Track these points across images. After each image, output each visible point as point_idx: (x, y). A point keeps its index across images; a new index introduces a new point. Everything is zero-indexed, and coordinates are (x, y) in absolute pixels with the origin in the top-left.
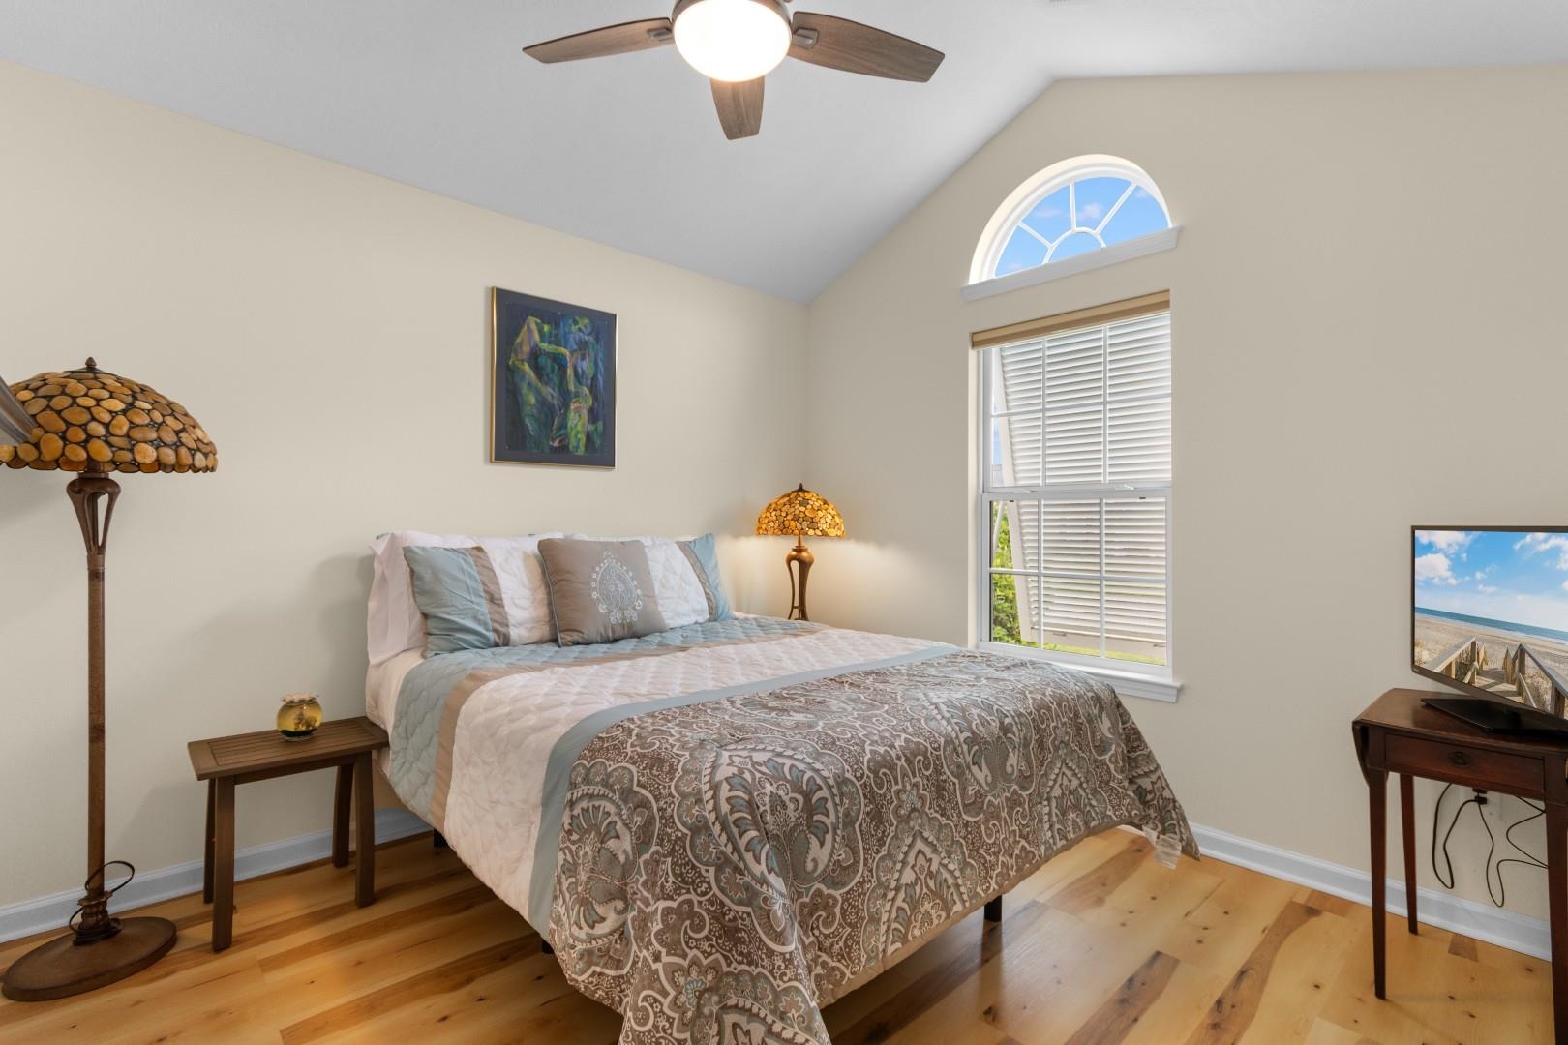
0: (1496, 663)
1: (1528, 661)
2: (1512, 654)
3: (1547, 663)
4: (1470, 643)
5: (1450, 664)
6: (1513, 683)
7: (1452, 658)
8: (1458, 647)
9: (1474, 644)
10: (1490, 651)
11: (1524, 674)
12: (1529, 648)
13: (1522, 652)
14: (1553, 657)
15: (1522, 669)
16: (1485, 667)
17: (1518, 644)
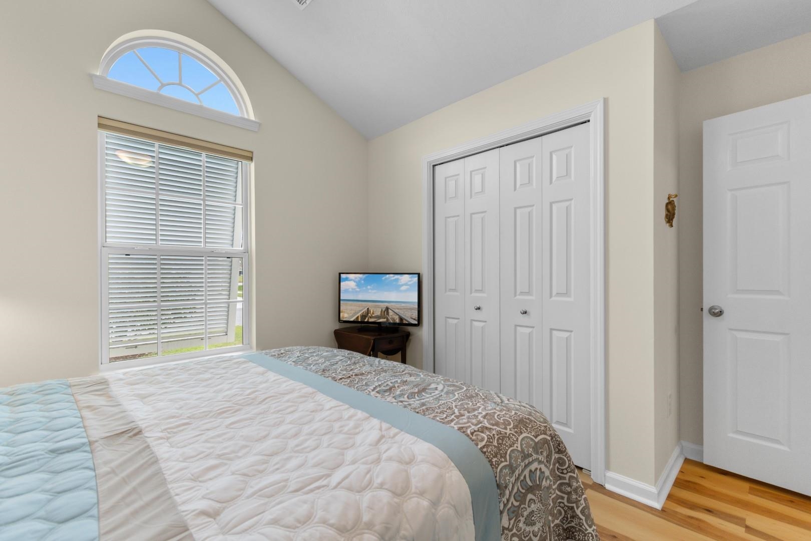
0: (378, 313)
1: (390, 311)
2: (384, 310)
3: (396, 311)
4: (366, 308)
5: (358, 317)
6: (384, 318)
7: (359, 314)
8: (361, 310)
9: (368, 309)
10: (374, 310)
11: (388, 315)
12: (390, 307)
13: (387, 309)
14: (398, 309)
15: (388, 313)
16: (373, 315)
17: (385, 307)
